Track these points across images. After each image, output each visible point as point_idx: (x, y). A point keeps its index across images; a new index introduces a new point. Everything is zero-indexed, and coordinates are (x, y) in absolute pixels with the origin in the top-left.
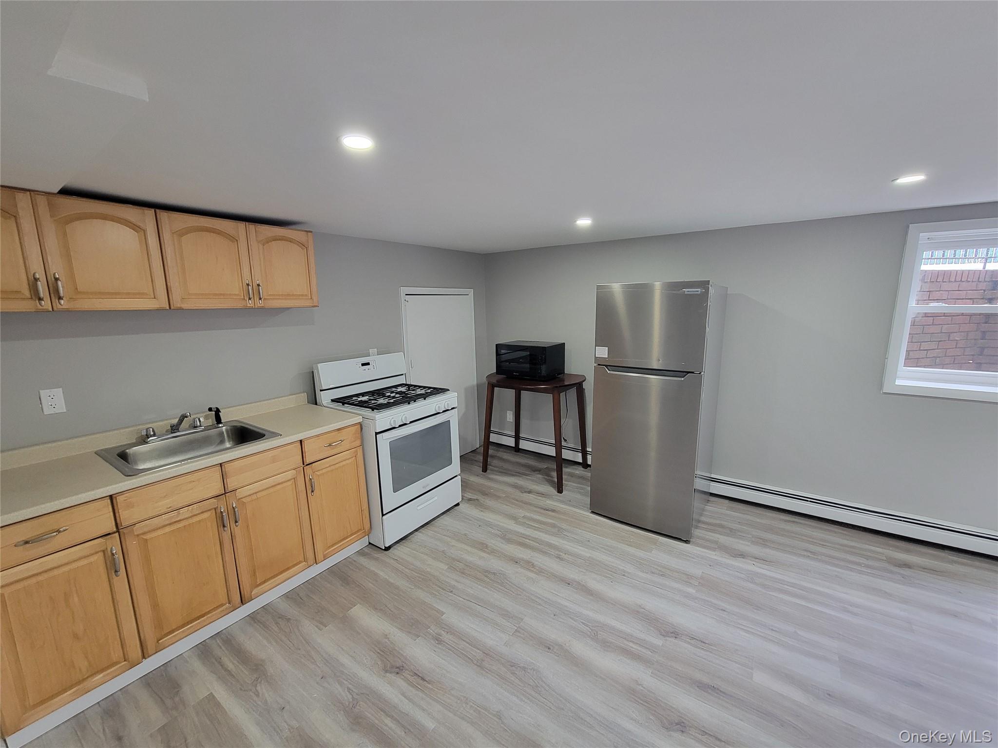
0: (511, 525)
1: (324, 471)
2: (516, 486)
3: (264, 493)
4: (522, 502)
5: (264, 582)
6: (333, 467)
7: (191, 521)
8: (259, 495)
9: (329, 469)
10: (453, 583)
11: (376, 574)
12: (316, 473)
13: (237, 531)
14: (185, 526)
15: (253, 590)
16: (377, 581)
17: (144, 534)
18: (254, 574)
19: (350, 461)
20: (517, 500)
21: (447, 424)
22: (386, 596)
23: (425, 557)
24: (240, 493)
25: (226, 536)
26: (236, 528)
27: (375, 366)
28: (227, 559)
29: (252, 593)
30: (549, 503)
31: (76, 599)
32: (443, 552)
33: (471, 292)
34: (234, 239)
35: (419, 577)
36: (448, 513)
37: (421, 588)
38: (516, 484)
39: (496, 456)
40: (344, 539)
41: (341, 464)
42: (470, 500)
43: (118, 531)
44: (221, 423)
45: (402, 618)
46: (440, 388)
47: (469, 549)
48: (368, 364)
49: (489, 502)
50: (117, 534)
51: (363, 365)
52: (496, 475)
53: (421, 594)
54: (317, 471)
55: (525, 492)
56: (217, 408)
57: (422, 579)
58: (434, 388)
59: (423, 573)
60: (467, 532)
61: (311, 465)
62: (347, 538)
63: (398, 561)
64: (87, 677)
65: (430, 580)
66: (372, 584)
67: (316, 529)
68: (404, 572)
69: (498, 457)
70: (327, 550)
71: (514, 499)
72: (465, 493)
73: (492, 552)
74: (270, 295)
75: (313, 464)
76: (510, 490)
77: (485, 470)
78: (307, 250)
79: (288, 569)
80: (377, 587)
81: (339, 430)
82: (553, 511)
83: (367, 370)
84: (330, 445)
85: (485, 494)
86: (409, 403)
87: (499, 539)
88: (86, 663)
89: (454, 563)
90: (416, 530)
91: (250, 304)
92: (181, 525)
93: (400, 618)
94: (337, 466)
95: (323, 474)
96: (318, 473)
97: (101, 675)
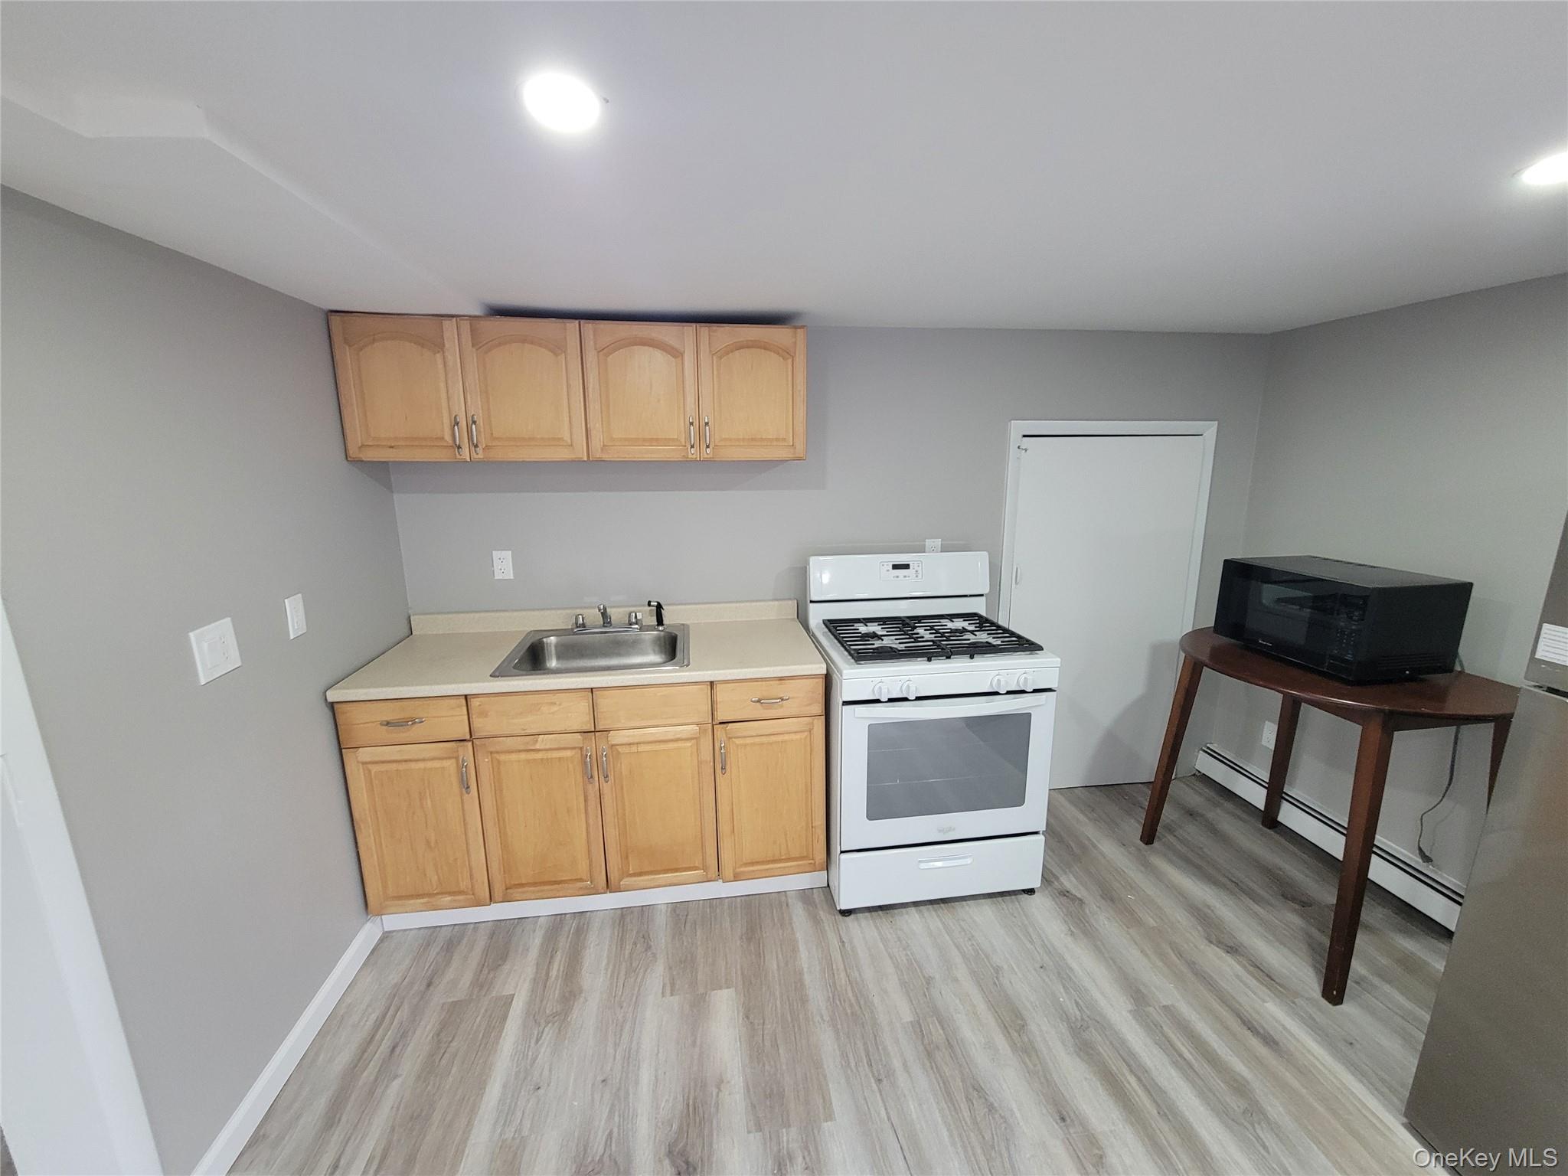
0: (1118, 1011)
1: (749, 741)
2: (1203, 917)
3: (648, 748)
4: (1192, 965)
5: (640, 874)
6: (764, 739)
7: (551, 755)
8: (642, 748)
9: (757, 740)
10: (897, 1064)
11: (795, 950)
12: (734, 739)
13: (606, 788)
14: (542, 759)
15: (623, 878)
16: (787, 964)
17: (498, 752)
18: (625, 857)
19: (798, 736)
20: (1180, 955)
21: (1023, 721)
22: (778, 1002)
23: (891, 970)
24: (616, 738)
25: (593, 791)
26: (605, 784)
27: (920, 572)
28: (591, 821)
29: (621, 883)
30: (1273, 1012)
31: (429, 802)
32: (929, 981)
33: (1210, 430)
34: (676, 353)
35: (851, 1005)
36: (1000, 899)
37: (837, 1032)
38: (1206, 910)
39: (1202, 816)
40: (774, 861)
41: (780, 738)
42: (1065, 894)
43: (471, 740)
44: (663, 625)
45: (767, 1067)
46: (1028, 641)
47: (982, 1007)
48: (907, 567)
49: (1106, 923)
50: (470, 743)
51: (895, 567)
52: (1171, 861)
53: (827, 1042)
54: (735, 738)
55: (1219, 943)
56: (659, 603)
57: (852, 1013)
58: (1019, 637)
59: (862, 1002)
60: (1005, 967)
61: (725, 725)
62: (780, 861)
63: (844, 946)
64: (438, 894)
65: (863, 1024)
66: (778, 966)
67: (724, 828)
68: (836, 977)
69: (1207, 820)
70: (741, 866)
71: (1171, 944)
72: (1065, 873)
73: (1026, 1049)
74: (725, 440)
75: (730, 725)
76: (1180, 917)
77: (1149, 836)
78: (793, 360)
79: (676, 870)
80: (779, 975)
81: (781, 679)
82: (1269, 1041)
83: (901, 577)
84: (759, 701)
85: (1108, 896)
86: (929, 660)
87: (1063, 1028)
88: (436, 877)
89: (929, 1020)
90: (916, 904)
91: (693, 453)
92: (539, 756)
93: (764, 1065)
94: (773, 739)
95: (745, 745)
96: (738, 741)
97: (449, 898)
